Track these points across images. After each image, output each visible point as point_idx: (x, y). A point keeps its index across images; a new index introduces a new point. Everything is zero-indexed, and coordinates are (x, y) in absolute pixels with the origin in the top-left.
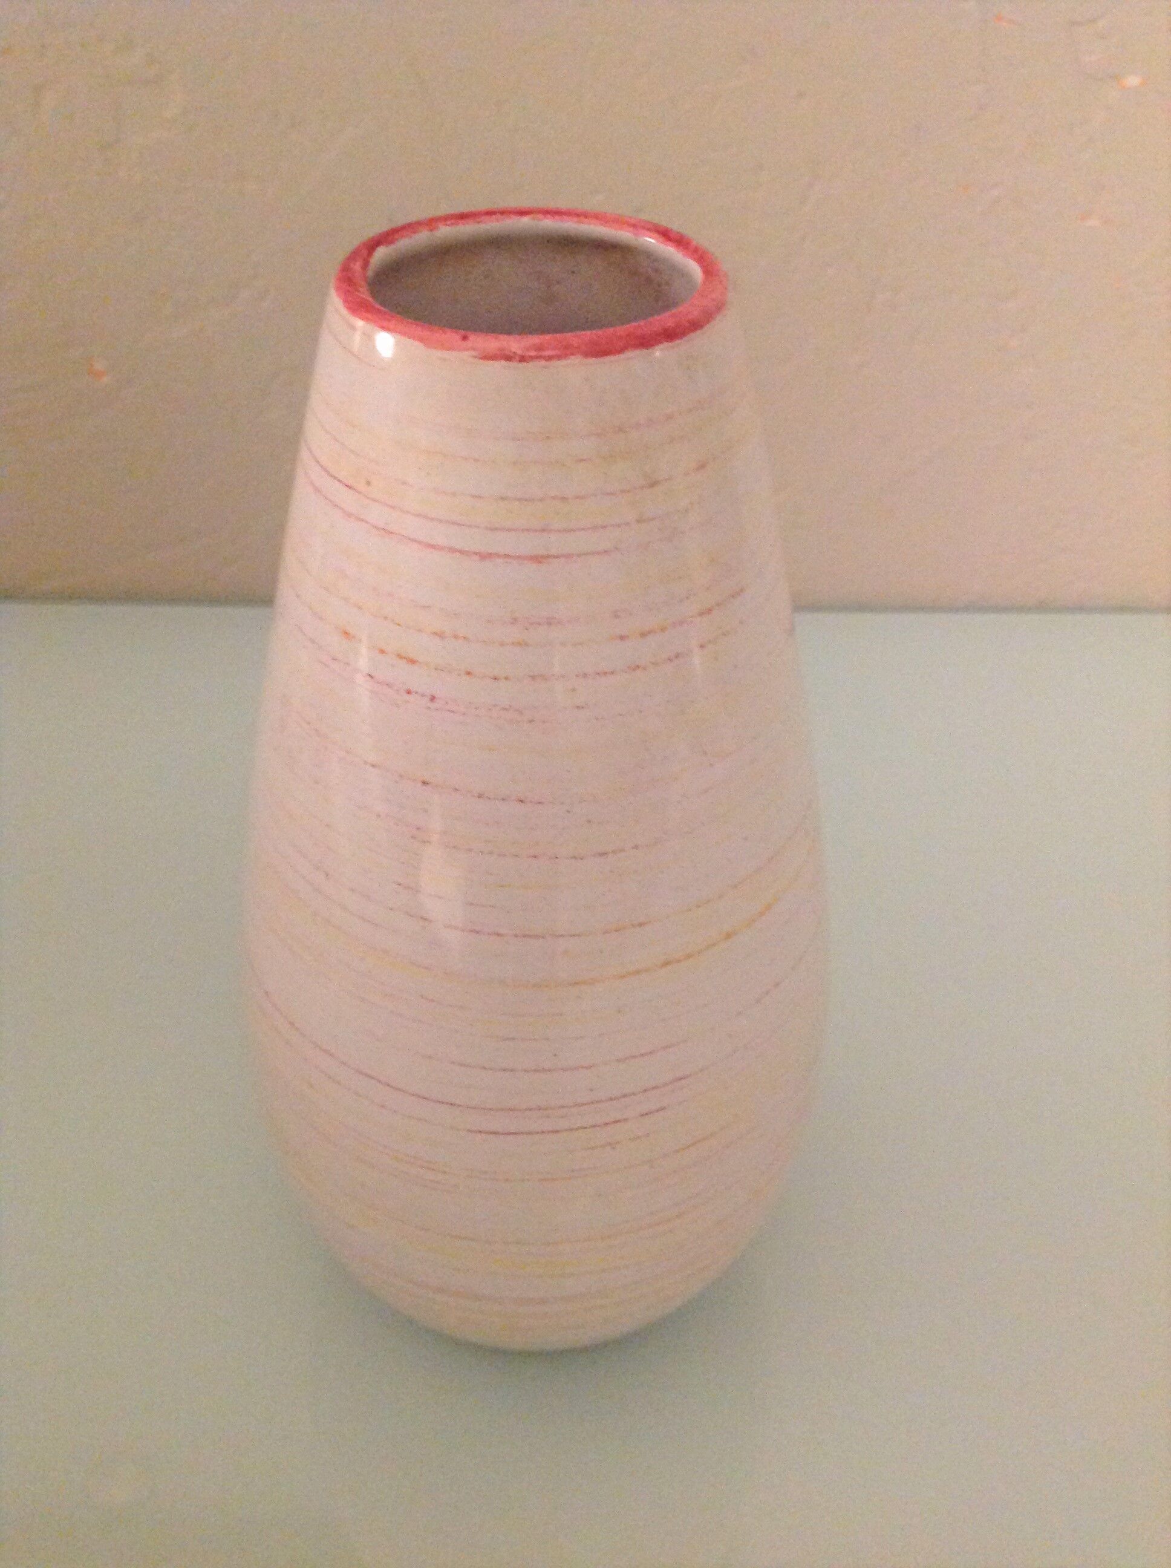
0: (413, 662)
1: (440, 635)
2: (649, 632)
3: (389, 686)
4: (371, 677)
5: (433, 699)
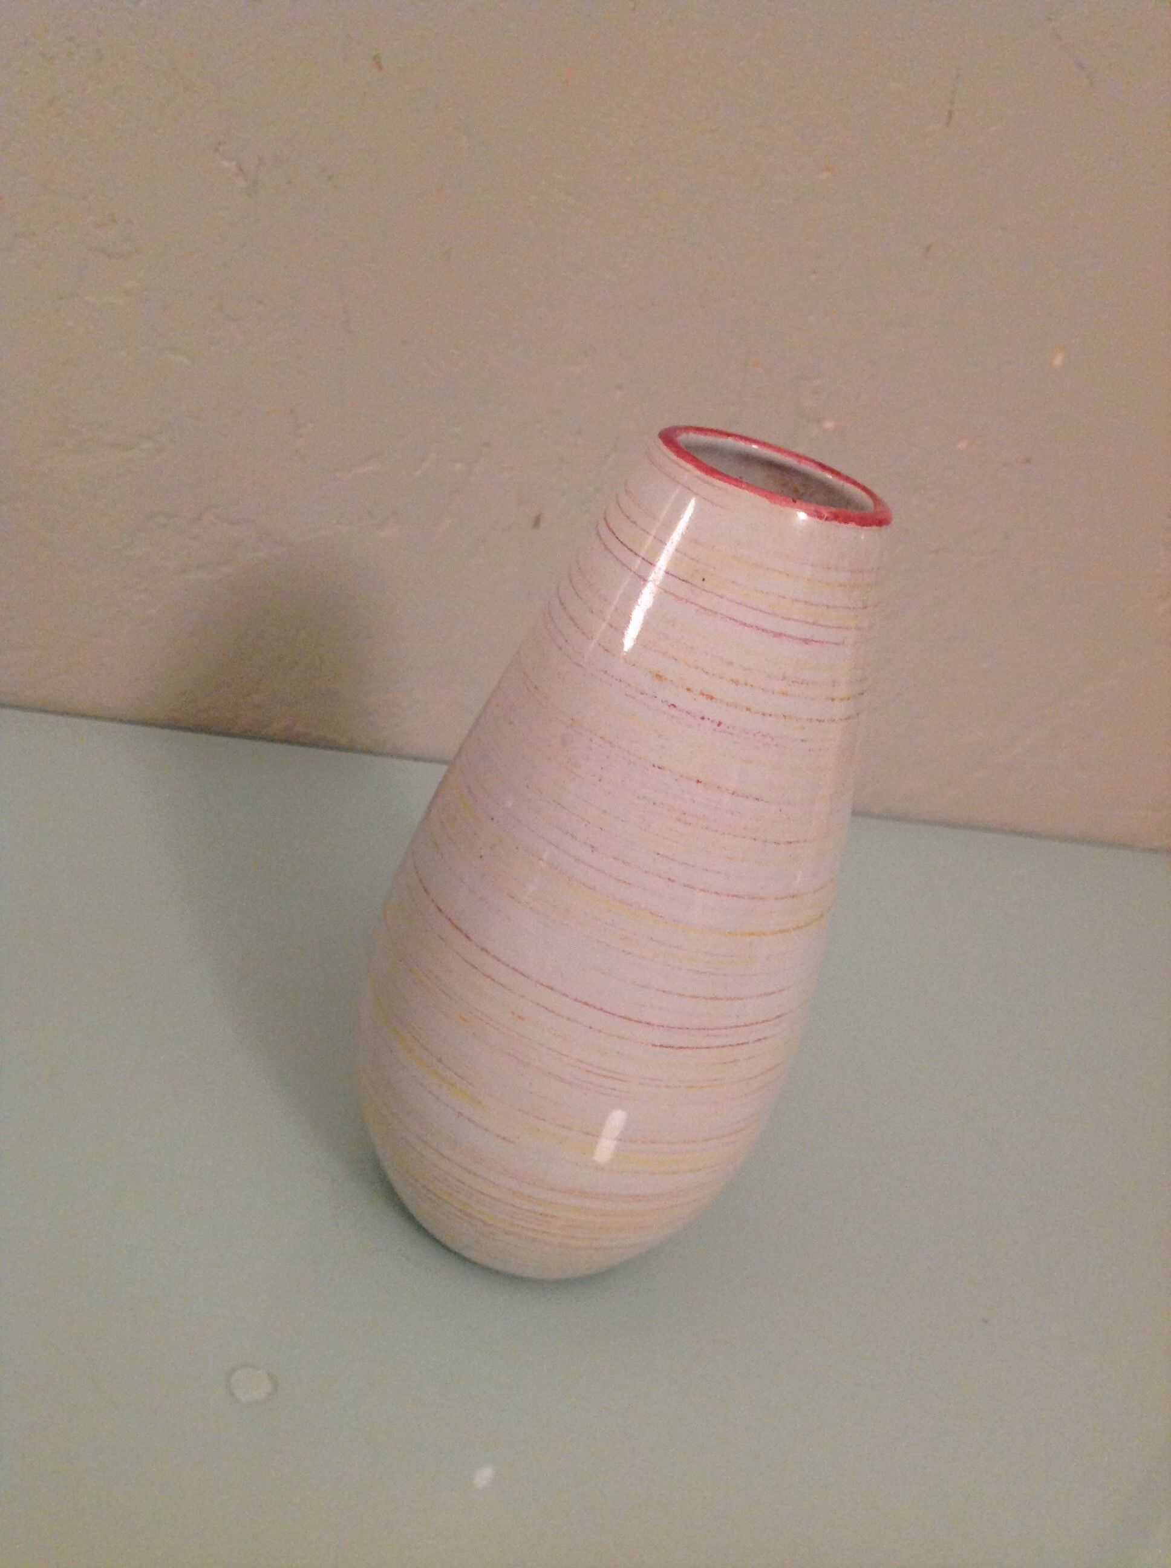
0: (712, 698)
1: (736, 683)
3: (688, 713)
4: (675, 706)
5: (719, 724)
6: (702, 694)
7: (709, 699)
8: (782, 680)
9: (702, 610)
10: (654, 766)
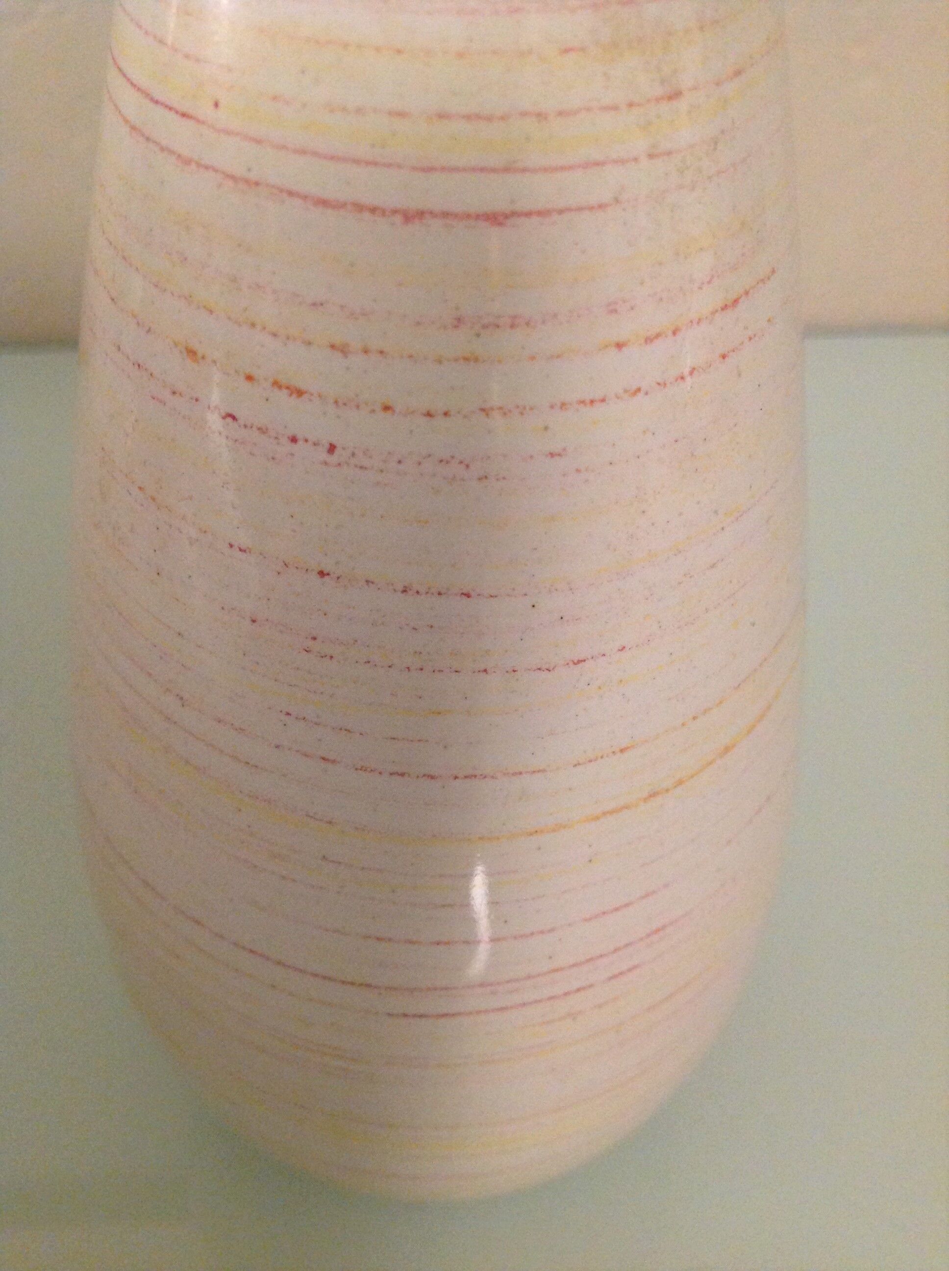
0: (300, 393)
1: (343, 350)
2: (658, 336)
3: (263, 430)
4: (234, 418)
5: (332, 449)
6: (276, 384)
7: (294, 395)
8: (456, 327)
9: (230, 183)
10: (231, 546)
